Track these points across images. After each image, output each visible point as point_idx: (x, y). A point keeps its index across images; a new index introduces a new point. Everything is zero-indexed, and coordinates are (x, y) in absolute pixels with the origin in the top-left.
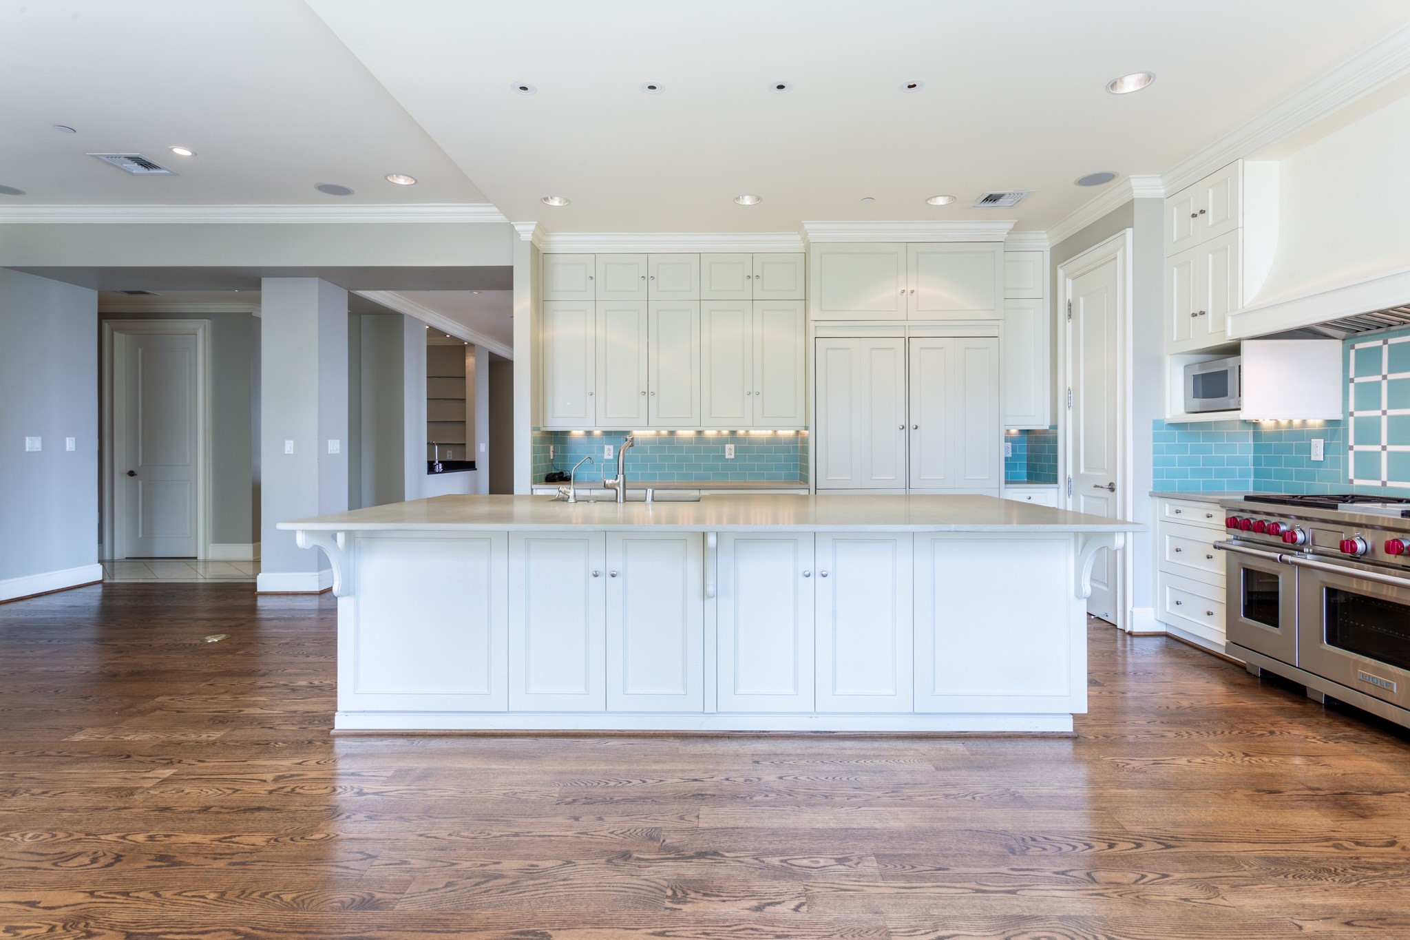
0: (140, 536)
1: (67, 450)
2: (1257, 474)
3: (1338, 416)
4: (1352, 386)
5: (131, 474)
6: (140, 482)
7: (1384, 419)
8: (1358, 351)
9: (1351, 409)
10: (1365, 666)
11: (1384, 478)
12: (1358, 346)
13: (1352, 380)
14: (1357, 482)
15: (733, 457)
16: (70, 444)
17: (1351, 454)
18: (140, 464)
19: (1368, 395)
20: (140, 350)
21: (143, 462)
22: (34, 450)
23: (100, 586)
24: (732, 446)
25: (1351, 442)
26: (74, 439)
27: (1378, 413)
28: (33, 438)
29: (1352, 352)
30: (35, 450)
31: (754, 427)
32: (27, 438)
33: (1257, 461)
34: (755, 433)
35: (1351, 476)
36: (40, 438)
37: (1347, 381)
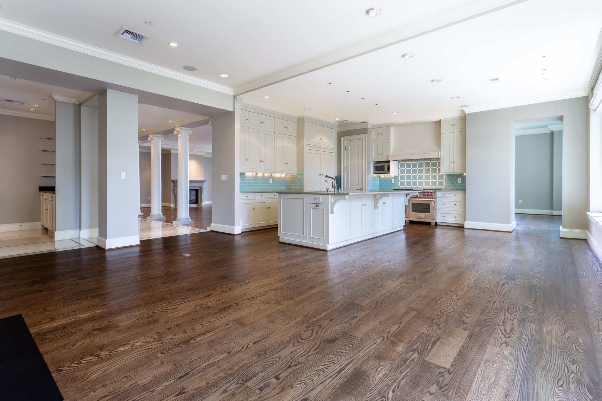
2: (379, 187)
3: (397, 175)
4: (400, 170)
7: (405, 176)
8: (401, 164)
9: (399, 174)
10: (418, 214)
11: (405, 186)
12: (401, 163)
13: (400, 169)
14: (400, 187)
15: (271, 183)
17: (399, 182)
19: (403, 172)
24: (271, 179)
25: (399, 180)
27: (404, 175)
29: (400, 164)
31: (275, 173)
33: (380, 184)
34: (278, 175)
35: (399, 186)
37: (399, 169)
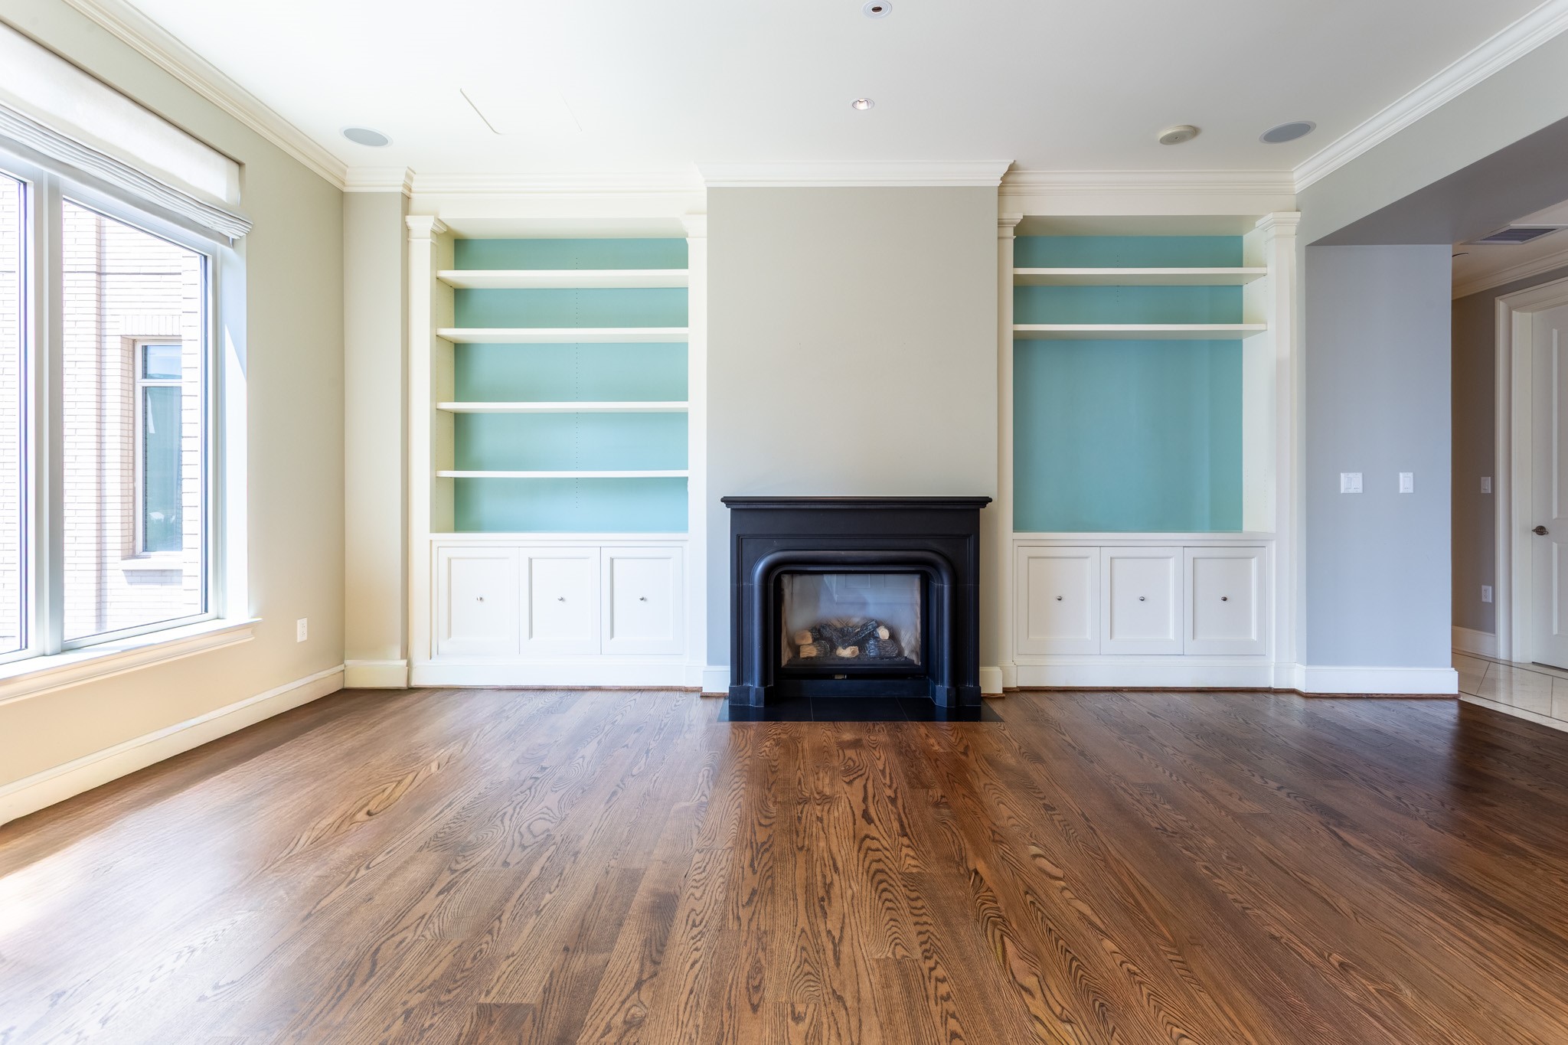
0: (1555, 631)
1: (1401, 491)
5: (1541, 531)
6: (1555, 546)
16: (1406, 482)
18: (1555, 515)
20: (1555, 332)
21: (1559, 512)
22: (1351, 491)
23: (1455, 704)
26: (1411, 475)
28: (1351, 475)
30: (1355, 491)
32: (1342, 475)
36: (1360, 475)
